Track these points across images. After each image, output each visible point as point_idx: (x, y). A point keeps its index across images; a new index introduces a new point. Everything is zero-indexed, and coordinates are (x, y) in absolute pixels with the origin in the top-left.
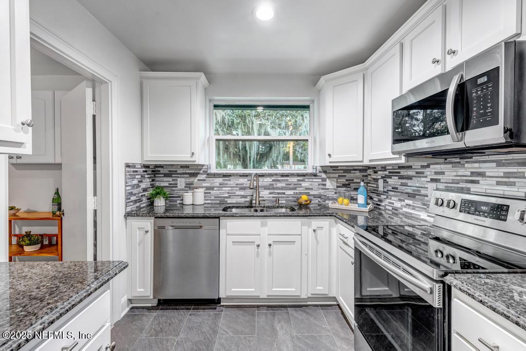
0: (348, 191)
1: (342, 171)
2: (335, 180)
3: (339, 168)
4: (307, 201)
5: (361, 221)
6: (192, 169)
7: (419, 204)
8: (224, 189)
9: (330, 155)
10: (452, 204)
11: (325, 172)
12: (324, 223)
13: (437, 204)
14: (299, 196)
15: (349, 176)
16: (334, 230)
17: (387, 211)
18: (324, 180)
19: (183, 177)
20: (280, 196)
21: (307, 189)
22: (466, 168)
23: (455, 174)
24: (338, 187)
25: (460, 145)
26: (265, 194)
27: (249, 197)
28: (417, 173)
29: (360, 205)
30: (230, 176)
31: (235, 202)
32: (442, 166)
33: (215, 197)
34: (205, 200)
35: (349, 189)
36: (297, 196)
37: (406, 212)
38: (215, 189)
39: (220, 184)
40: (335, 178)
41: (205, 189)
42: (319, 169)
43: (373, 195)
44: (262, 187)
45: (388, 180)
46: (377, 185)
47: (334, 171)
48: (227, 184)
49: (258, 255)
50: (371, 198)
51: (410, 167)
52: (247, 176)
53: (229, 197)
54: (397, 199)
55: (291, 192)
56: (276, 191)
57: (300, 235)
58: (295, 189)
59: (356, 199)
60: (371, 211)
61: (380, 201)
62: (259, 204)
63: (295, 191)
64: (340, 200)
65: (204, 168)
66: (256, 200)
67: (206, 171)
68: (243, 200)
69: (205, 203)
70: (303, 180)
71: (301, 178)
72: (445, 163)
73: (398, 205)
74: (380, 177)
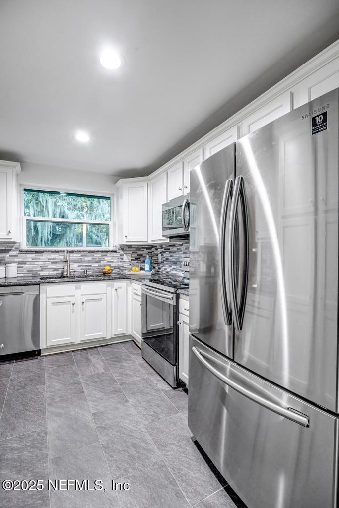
0: (139, 263)
1: (135, 249)
2: (130, 255)
3: (133, 246)
4: (109, 270)
7: (178, 267)
8: (36, 263)
9: (126, 236)
11: (123, 249)
12: (122, 283)
13: (184, 265)
14: (103, 268)
15: (139, 252)
16: (130, 289)
17: (163, 275)
18: (122, 255)
20: (87, 268)
21: (109, 262)
24: (132, 260)
26: (75, 267)
27: (60, 270)
28: (178, 249)
29: (146, 271)
30: (43, 252)
31: (47, 274)
33: (28, 271)
34: (18, 274)
36: (101, 268)
37: (173, 274)
38: (28, 263)
39: (33, 260)
40: (130, 253)
41: (17, 263)
42: (118, 247)
43: (155, 266)
44: (72, 261)
45: (164, 254)
46: (158, 258)
47: (129, 249)
48: (39, 259)
49: (73, 311)
50: (154, 268)
51: (173, 245)
52: (59, 252)
53: (42, 270)
54: (168, 266)
55: (97, 265)
56: (84, 264)
57: (106, 293)
58: (100, 262)
59: (144, 269)
60: (153, 275)
61: (159, 269)
62: (70, 275)
63: (100, 264)
64: (133, 268)
65: (16, 244)
66: (67, 272)
67: (19, 248)
68: (56, 272)
69: (18, 277)
70: (106, 256)
71: (104, 254)
73: (168, 270)
74: (159, 253)
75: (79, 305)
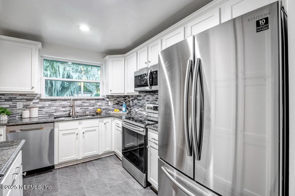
0: (118, 106)
1: (116, 98)
2: (113, 101)
3: (114, 96)
4: (100, 111)
5: (124, 117)
6: (28, 97)
7: (143, 109)
8: (51, 107)
9: (111, 90)
10: (151, 108)
11: (108, 98)
12: (109, 120)
13: (147, 108)
14: (96, 110)
15: (118, 99)
17: (133, 114)
18: (108, 101)
19: (21, 102)
20: (86, 110)
21: (99, 106)
22: (155, 97)
23: (152, 98)
24: (114, 104)
25: (151, 90)
26: (78, 109)
27: (68, 111)
28: (143, 98)
29: (123, 112)
30: (56, 100)
31: (59, 114)
32: (149, 96)
33: (45, 113)
34: (39, 115)
35: (119, 105)
36: (95, 109)
37: (140, 113)
38: (46, 108)
39: (49, 105)
41: (38, 108)
42: (105, 96)
43: (128, 108)
44: (76, 106)
45: (134, 101)
46: (130, 103)
47: (112, 98)
48: (54, 105)
49: (77, 138)
50: (128, 109)
51: (140, 96)
52: (67, 100)
53: (55, 112)
54: (136, 108)
55: (92, 108)
56: (83, 108)
57: (98, 126)
58: (94, 106)
59: (122, 110)
60: (127, 114)
61: (131, 109)
62: (75, 114)
63: (94, 107)
64: (115, 110)
65: (37, 95)
66: (73, 113)
67: (40, 98)
68: (65, 113)
69: (39, 117)
70: (98, 102)
71: (97, 101)
72: (150, 95)
73: (137, 110)
74: (131, 100)
75: (81, 135)
